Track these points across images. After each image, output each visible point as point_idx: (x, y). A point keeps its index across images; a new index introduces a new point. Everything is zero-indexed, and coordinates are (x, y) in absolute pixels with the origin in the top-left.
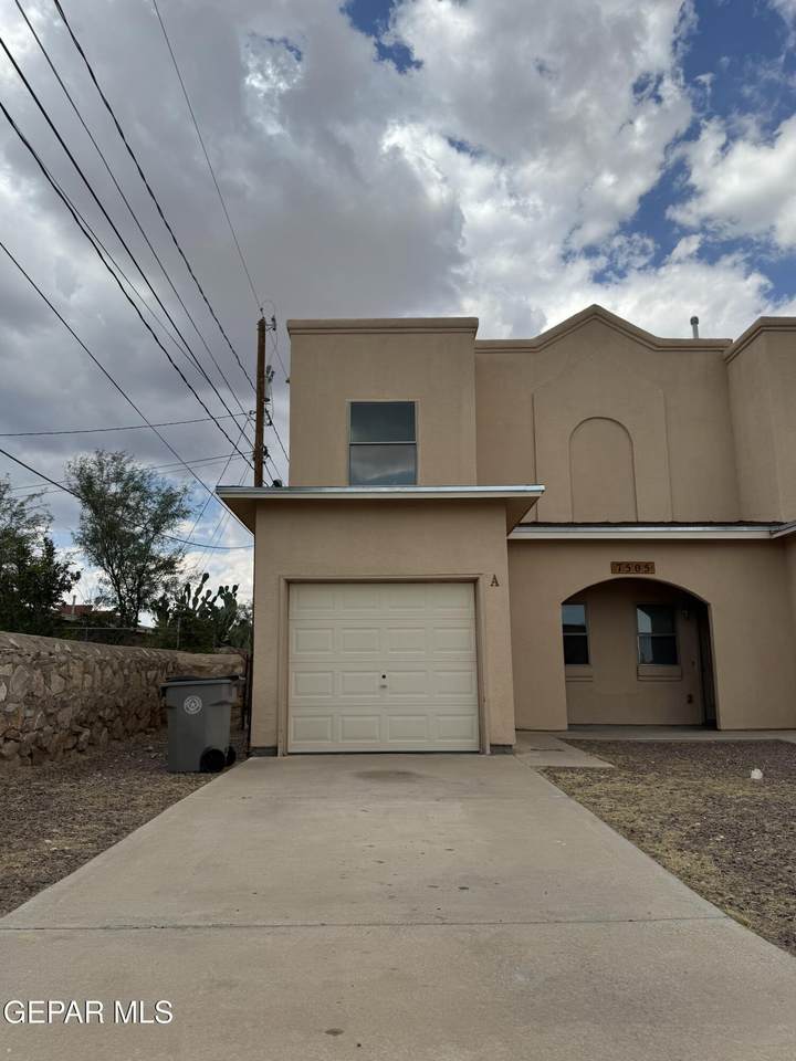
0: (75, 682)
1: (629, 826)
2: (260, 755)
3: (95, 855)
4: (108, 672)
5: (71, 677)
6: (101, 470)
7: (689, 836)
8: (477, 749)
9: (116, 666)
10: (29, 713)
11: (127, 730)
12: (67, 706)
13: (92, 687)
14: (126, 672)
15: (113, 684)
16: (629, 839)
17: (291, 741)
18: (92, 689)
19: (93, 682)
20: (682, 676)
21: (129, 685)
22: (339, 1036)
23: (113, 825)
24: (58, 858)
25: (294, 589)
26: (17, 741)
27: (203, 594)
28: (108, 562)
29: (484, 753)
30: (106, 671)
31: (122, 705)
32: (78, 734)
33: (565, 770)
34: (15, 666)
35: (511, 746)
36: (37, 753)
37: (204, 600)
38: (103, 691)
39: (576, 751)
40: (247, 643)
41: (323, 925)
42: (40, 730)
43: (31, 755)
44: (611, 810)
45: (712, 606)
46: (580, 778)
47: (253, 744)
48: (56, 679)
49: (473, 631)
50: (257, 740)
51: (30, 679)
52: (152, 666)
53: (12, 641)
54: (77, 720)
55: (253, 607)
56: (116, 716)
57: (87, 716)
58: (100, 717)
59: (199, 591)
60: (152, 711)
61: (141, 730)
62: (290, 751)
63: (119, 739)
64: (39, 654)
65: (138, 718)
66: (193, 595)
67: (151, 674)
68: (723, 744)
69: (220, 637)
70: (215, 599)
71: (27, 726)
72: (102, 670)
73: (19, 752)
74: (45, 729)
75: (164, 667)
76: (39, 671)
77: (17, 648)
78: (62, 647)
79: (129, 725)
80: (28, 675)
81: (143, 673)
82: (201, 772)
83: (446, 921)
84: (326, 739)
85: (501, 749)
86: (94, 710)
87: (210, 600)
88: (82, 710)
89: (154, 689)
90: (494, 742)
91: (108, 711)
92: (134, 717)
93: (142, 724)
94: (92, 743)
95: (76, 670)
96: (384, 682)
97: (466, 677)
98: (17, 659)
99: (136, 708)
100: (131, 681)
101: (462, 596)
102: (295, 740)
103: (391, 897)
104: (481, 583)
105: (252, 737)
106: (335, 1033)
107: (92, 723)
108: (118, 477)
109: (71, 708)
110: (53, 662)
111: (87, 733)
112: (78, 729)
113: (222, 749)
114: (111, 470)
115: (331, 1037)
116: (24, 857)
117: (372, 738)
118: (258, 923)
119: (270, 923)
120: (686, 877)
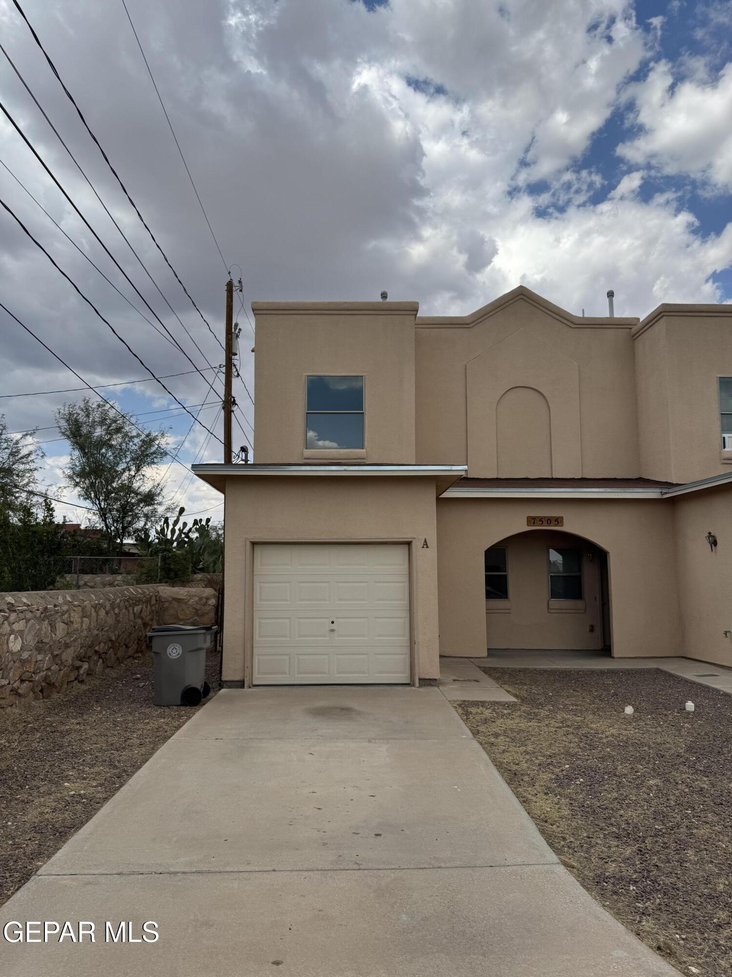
0: (75, 626)
1: (514, 767)
2: (230, 687)
3: (106, 799)
4: (102, 613)
5: (72, 622)
6: (88, 416)
7: (557, 778)
8: (408, 682)
9: (108, 607)
10: (40, 657)
11: (118, 659)
12: (69, 647)
13: (89, 628)
14: (117, 611)
15: (106, 622)
16: (509, 784)
17: (256, 675)
18: (89, 629)
19: (90, 623)
20: (585, 610)
21: (119, 622)
22: (280, 966)
23: (115, 767)
24: (78, 802)
25: (258, 550)
26: (30, 681)
27: (180, 525)
28: (96, 496)
29: (414, 685)
30: (100, 613)
31: (113, 639)
32: (78, 668)
33: (476, 704)
34: (28, 621)
35: (435, 680)
36: (47, 688)
37: (181, 531)
38: (98, 630)
39: (489, 682)
40: (219, 564)
41: (274, 871)
42: (49, 669)
43: (42, 691)
44: (504, 751)
45: (610, 554)
46: (487, 713)
47: (224, 678)
48: (61, 627)
49: (407, 584)
50: (227, 676)
51: (40, 630)
52: (138, 601)
53: (25, 600)
54: (77, 657)
55: (224, 528)
56: (109, 648)
57: (86, 653)
58: (96, 652)
59: (176, 523)
60: (139, 640)
61: (130, 657)
62: (255, 683)
63: (112, 667)
64: (46, 608)
65: (127, 647)
66: (171, 527)
67: (137, 609)
68: (613, 672)
69: (195, 564)
70: (190, 530)
71: (39, 668)
72: (97, 613)
73: (32, 690)
74: (52, 668)
75: (148, 601)
76: (46, 622)
77: (28, 605)
78: (64, 598)
79: (120, 654)
80: (38, 627)
81: (131, 609)
82: (181, 705)
83: (362, 867)
84: (285, 673)
85: (427, 682)
86: (91, 646)
87: (185, 531)
88: (81, 648)
89: (139, 621)
90: (423, 676)
91: (102, 645)
92: (124, 646)
93: (131, 651)
94: (89, 673)
95: (76, 617)
96: (333, 626)
97: (400, 622)
98: (29, 615)
99: (125, 640)
100: (121, 618)
101: (398, 556)
102: (259, 673)
103: (324, 844)
104: (414, 545)
105: (223, 673)
106: (277, 963)
107: (89, 658)
108: (102, 422)
109: (72, 648)
110: (57, 612)
111: (86, 666)
112: (78, 663)
113: (199, 687)
114: (96, 416)
115: (275, 966)
116: (50, 801)
117: (321, 673)
118: (228, 869)
119: (236, 870)
120: (542, 823)
